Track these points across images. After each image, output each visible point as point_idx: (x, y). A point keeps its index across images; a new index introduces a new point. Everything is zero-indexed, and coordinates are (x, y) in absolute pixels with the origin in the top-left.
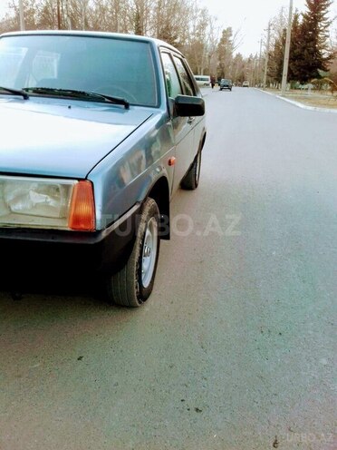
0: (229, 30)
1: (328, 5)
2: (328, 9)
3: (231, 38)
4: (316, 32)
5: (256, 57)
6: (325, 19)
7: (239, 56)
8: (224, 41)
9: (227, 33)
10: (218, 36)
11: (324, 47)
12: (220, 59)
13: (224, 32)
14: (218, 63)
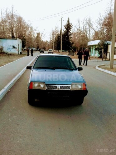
0: (39, 33)
1: (71, 28)
2: (71, 30)
3: (40, 36)
4: (68, 36)
5: (48, 41)
6: (70, 32)
7: (42, 41)
8: (38, 37)
9: (38, 34)
10: (36, 35)
11: (71, 40)
12: (37, 42)
13: (37, 34)
14: (36, 44)
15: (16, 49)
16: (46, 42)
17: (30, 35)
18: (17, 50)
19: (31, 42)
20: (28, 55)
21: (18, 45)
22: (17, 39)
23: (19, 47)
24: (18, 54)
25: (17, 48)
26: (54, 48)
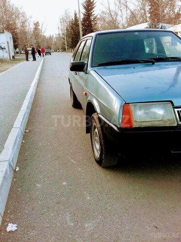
1: (94, 8)
2: (93, 10)
3: (39, 27)
4: (90, 21)
5: (53, 36)
6: (93, 15)
7: (44, 36)
8: (36, 29)
9: (37, 24)
10: (32, 27)
12: (36, 39)
13: (35, 24)
14: (35, 41)
15: (5, 51)
16: (51, 38)
17: (22, 26)
18: (7, 52)
19: (26, 38)
20: (27, 60)
21: (8, 42)
22: (3, 32)
23: (8, 47)
24: (9, 58)
25: (7, 48)
26: (68, 46)
